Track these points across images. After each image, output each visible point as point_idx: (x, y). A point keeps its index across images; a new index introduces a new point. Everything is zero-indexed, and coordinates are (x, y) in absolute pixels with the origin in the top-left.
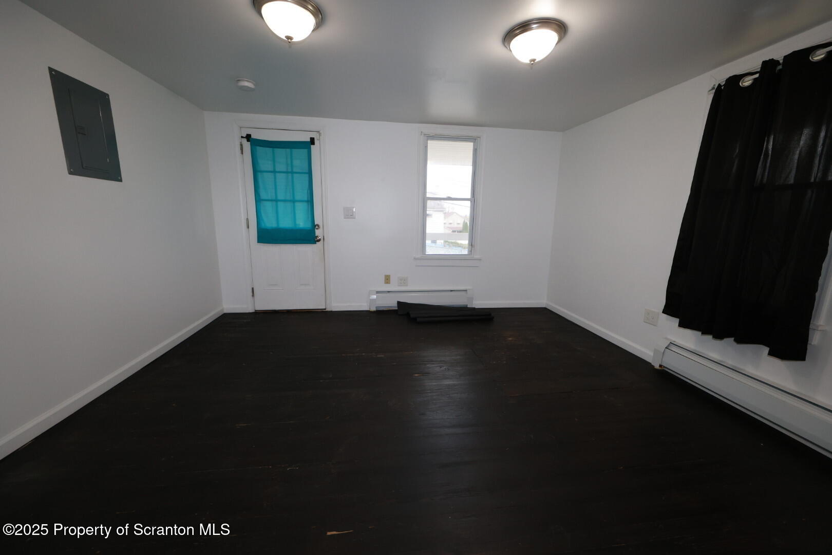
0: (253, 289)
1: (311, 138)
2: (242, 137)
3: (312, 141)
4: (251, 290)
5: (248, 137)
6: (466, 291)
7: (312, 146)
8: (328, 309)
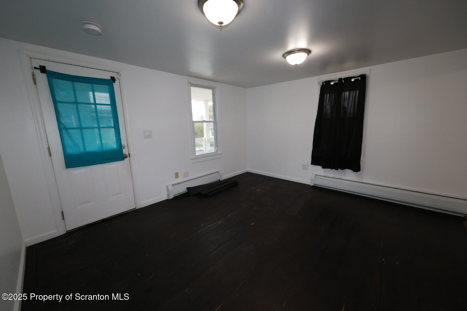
0: (62, 212)
1: (111, 77)
2: (35, 68)
3: (113, 79)
4: (60, 214)
5: (43, 69)
6: (218, 172)
7: (114, 83)
8: (139, 207)
